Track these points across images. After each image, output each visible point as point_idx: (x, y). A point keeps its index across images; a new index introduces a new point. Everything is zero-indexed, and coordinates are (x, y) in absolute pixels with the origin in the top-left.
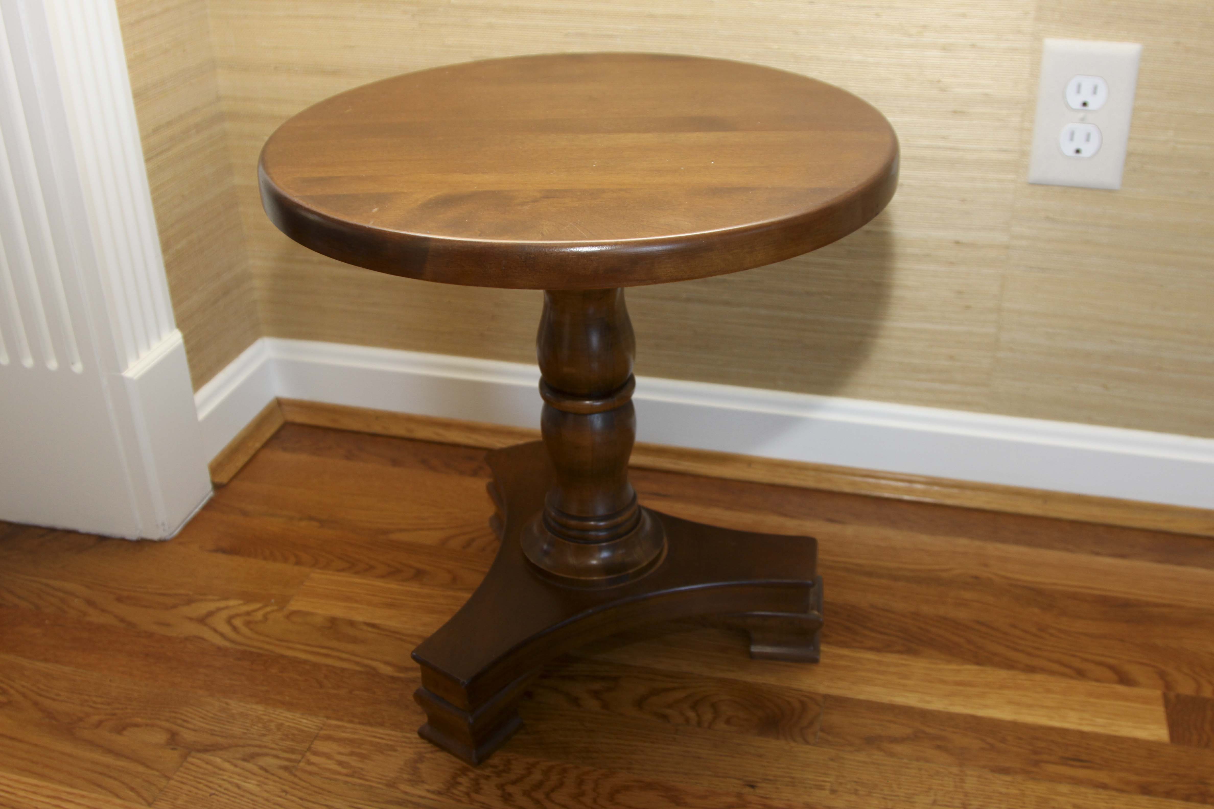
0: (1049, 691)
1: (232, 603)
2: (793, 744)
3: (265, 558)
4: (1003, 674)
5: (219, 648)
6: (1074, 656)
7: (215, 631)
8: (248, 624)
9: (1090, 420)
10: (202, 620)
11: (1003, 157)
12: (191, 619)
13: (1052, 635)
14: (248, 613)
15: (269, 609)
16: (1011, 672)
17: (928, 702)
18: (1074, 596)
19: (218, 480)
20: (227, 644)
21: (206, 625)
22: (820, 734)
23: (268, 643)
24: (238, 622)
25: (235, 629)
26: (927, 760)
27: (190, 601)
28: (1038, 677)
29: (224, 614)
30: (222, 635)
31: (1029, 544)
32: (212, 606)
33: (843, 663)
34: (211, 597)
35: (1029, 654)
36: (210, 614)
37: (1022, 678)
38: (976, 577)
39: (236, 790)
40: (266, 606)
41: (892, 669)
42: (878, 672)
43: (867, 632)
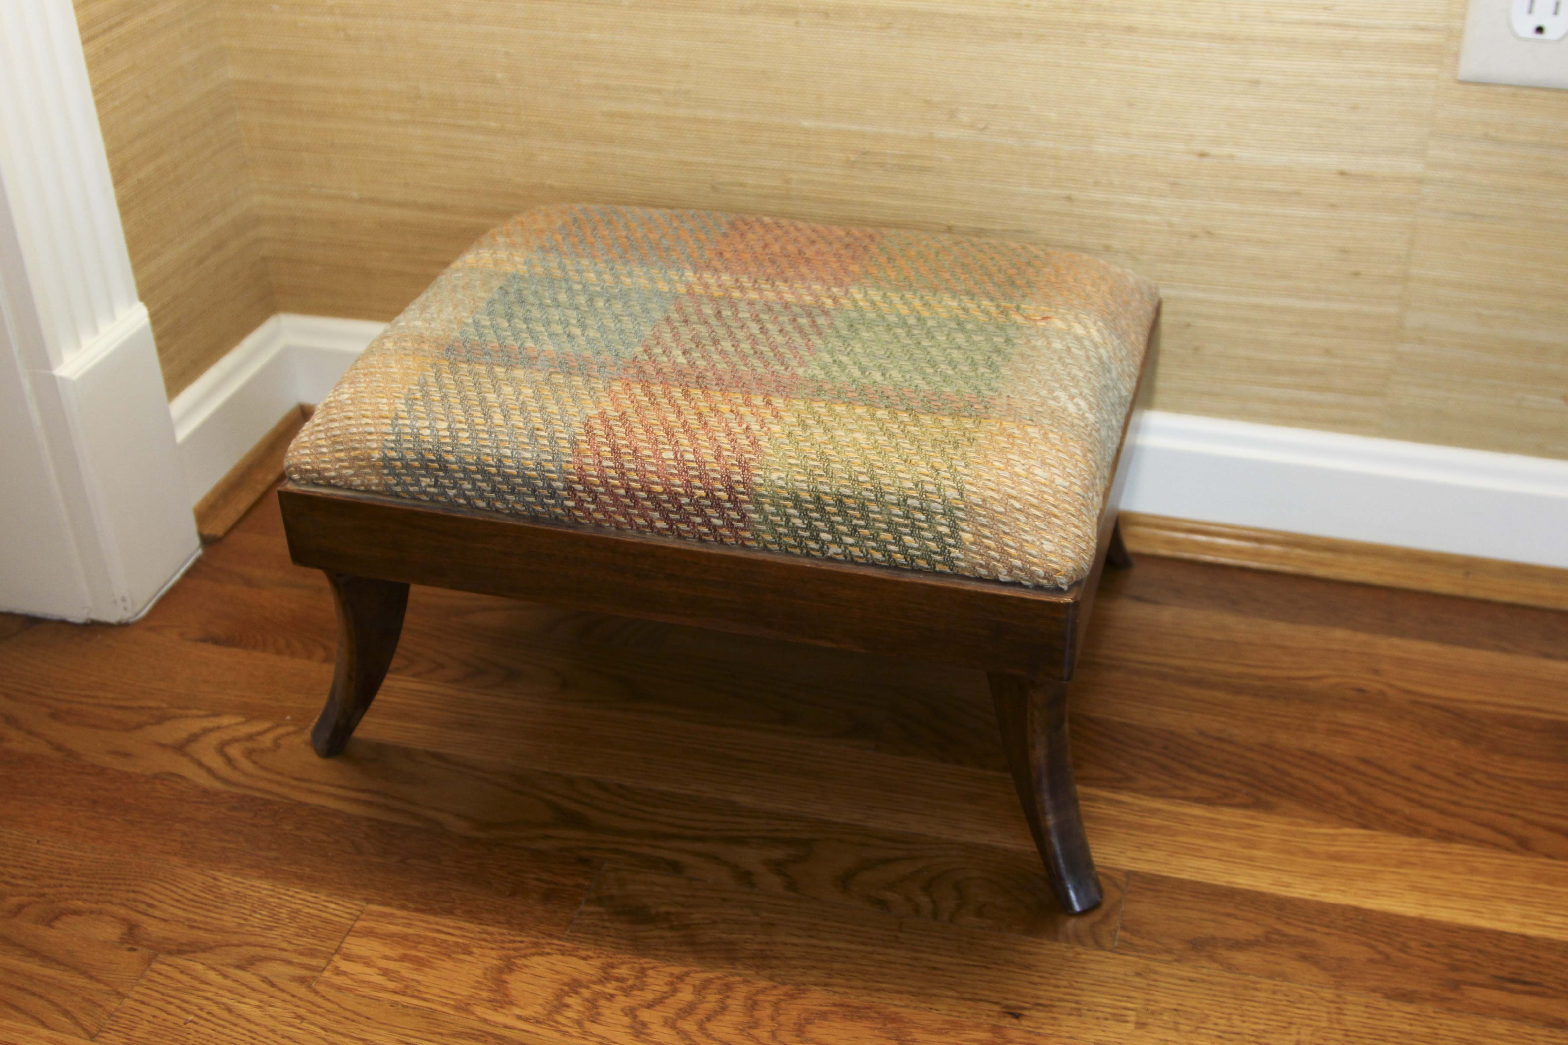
0: (1474, 871)
1: (226, 721)
2: (1079, 949)
3: (278, 652)
4: (1404, 843)
5: (205, 792)
6: (1513, 816)
7: (200, 765)
8: (249, 754)
9: (1541, 451)
10: (180, 748)
11: (1419, 38)
12: (163, 746)
13: (1478, 782)
14: (250, 737)
15: (281, 731)
16: (1415, 840)
17: (1287, 885)
18: (1511, 722)
19: (207, 531)
20: (218, 785)
21: (185, 755)
22: (1120, 934)
23: (280, 784)
24: (234, 751)
25: (229, 761)
26: (1284, 977)
27: (161, 719)
28: (1457, 848)
29: (214, 739)
30: (210, 771)
31: (1443, 639)
32: (196, 726)
33: (1155, 821)
34: (195, 712)
35: (1442, 812)
36: (194, 738)
37: (1432, 849)
38: (1361, 690)
39: (225, 1014)
40: (278, 725)
41: (1232, 833)
42: (1210, 837)
43: (1193, 774)
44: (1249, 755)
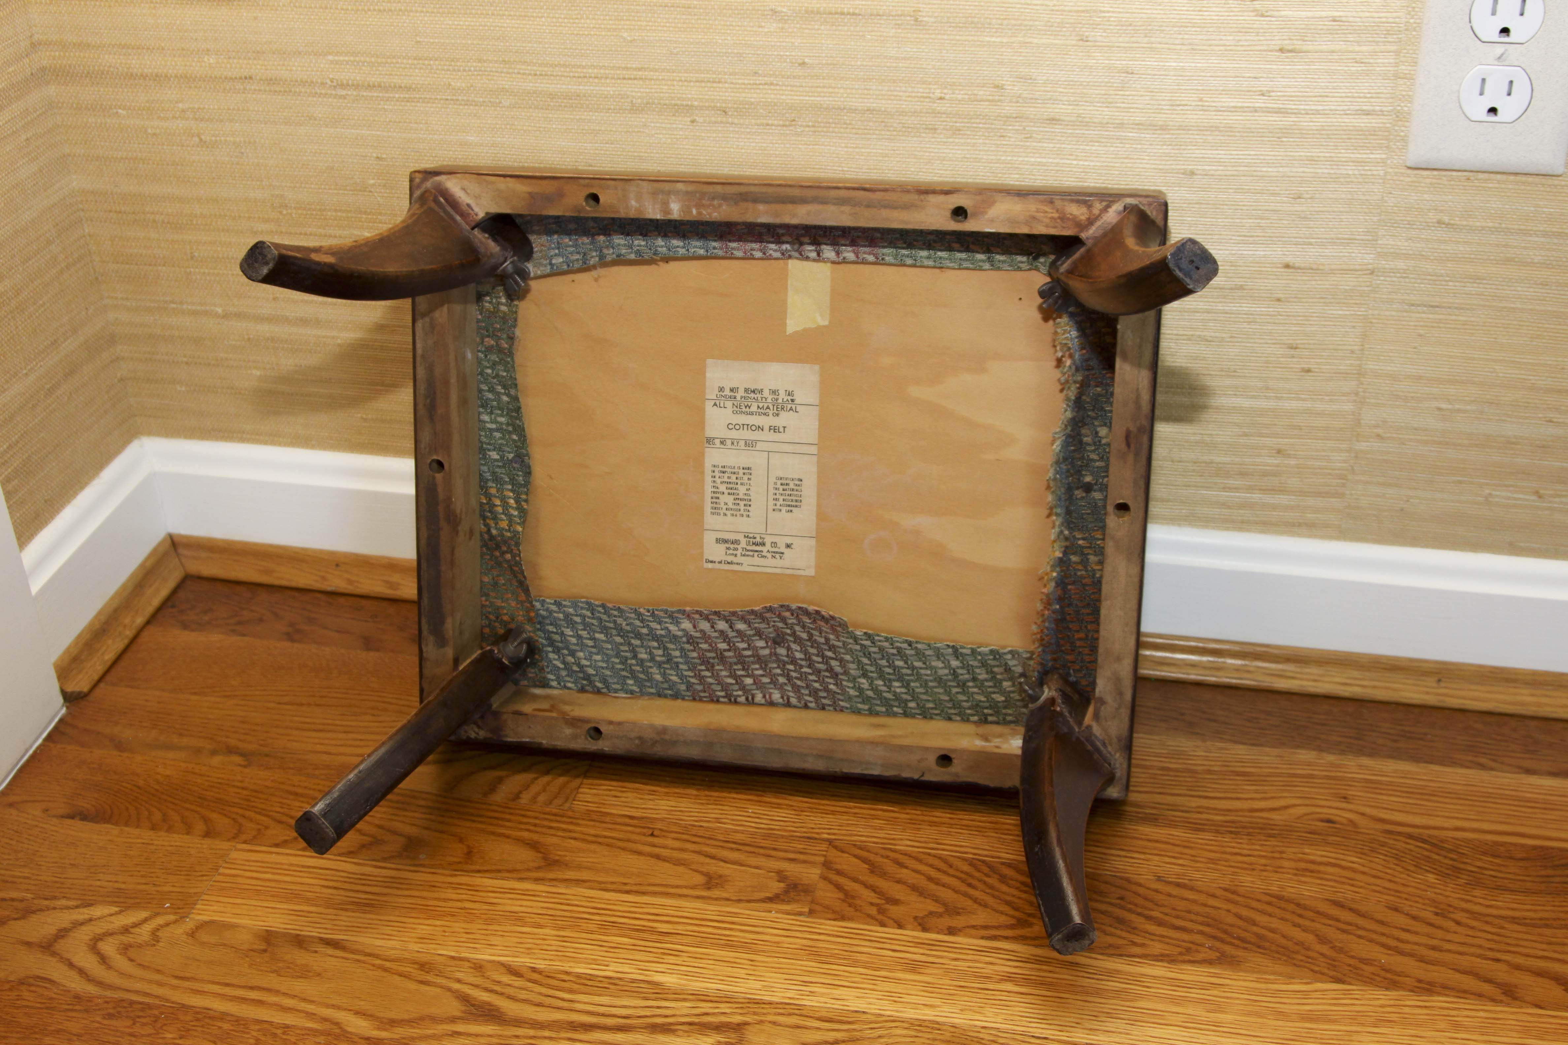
0: (1457, 1026)
1: (98, 911)
3: (154, 828)
4: (1381, 998)
5: (77, 997)
6: (1498, 960)
7: (71, 965)
8: (125, 949)
9: (1514, 549)
10: (48, 947)
11: (1364, 122)
12: (28, 944)
13: (1458, 923)
14: (126, 930)
15: (160, 920)
16: (1393, 994)
18: (1492, 851)
19: (69, 689)
20: (92, 989)
21: (54, 954)
23: (160, 984)
24: (108, 947)
25: (103, 959)
27: (26, 913)
28: (1438, 1001)
29: (85, 934)
30: (81, 972)
31: (1416, 758)
32: (65, 919)
34: (63, 902)
35: (1422, 960)
36: (62, 934)
37: (1411, 1001)
38: (1329, 821)
40: (157, 914)
41: (1195, 994)
42: (1174, 1000)
43: (1152, 928)
44: (1212, 902)
